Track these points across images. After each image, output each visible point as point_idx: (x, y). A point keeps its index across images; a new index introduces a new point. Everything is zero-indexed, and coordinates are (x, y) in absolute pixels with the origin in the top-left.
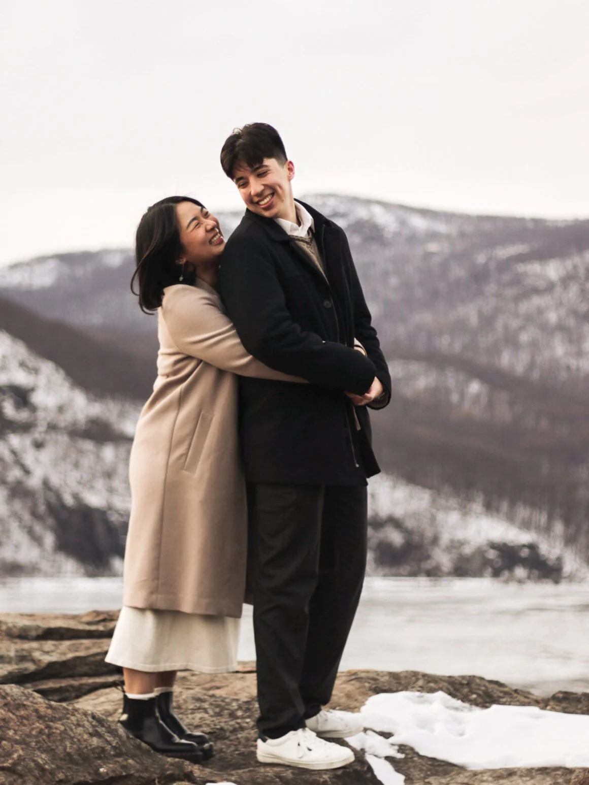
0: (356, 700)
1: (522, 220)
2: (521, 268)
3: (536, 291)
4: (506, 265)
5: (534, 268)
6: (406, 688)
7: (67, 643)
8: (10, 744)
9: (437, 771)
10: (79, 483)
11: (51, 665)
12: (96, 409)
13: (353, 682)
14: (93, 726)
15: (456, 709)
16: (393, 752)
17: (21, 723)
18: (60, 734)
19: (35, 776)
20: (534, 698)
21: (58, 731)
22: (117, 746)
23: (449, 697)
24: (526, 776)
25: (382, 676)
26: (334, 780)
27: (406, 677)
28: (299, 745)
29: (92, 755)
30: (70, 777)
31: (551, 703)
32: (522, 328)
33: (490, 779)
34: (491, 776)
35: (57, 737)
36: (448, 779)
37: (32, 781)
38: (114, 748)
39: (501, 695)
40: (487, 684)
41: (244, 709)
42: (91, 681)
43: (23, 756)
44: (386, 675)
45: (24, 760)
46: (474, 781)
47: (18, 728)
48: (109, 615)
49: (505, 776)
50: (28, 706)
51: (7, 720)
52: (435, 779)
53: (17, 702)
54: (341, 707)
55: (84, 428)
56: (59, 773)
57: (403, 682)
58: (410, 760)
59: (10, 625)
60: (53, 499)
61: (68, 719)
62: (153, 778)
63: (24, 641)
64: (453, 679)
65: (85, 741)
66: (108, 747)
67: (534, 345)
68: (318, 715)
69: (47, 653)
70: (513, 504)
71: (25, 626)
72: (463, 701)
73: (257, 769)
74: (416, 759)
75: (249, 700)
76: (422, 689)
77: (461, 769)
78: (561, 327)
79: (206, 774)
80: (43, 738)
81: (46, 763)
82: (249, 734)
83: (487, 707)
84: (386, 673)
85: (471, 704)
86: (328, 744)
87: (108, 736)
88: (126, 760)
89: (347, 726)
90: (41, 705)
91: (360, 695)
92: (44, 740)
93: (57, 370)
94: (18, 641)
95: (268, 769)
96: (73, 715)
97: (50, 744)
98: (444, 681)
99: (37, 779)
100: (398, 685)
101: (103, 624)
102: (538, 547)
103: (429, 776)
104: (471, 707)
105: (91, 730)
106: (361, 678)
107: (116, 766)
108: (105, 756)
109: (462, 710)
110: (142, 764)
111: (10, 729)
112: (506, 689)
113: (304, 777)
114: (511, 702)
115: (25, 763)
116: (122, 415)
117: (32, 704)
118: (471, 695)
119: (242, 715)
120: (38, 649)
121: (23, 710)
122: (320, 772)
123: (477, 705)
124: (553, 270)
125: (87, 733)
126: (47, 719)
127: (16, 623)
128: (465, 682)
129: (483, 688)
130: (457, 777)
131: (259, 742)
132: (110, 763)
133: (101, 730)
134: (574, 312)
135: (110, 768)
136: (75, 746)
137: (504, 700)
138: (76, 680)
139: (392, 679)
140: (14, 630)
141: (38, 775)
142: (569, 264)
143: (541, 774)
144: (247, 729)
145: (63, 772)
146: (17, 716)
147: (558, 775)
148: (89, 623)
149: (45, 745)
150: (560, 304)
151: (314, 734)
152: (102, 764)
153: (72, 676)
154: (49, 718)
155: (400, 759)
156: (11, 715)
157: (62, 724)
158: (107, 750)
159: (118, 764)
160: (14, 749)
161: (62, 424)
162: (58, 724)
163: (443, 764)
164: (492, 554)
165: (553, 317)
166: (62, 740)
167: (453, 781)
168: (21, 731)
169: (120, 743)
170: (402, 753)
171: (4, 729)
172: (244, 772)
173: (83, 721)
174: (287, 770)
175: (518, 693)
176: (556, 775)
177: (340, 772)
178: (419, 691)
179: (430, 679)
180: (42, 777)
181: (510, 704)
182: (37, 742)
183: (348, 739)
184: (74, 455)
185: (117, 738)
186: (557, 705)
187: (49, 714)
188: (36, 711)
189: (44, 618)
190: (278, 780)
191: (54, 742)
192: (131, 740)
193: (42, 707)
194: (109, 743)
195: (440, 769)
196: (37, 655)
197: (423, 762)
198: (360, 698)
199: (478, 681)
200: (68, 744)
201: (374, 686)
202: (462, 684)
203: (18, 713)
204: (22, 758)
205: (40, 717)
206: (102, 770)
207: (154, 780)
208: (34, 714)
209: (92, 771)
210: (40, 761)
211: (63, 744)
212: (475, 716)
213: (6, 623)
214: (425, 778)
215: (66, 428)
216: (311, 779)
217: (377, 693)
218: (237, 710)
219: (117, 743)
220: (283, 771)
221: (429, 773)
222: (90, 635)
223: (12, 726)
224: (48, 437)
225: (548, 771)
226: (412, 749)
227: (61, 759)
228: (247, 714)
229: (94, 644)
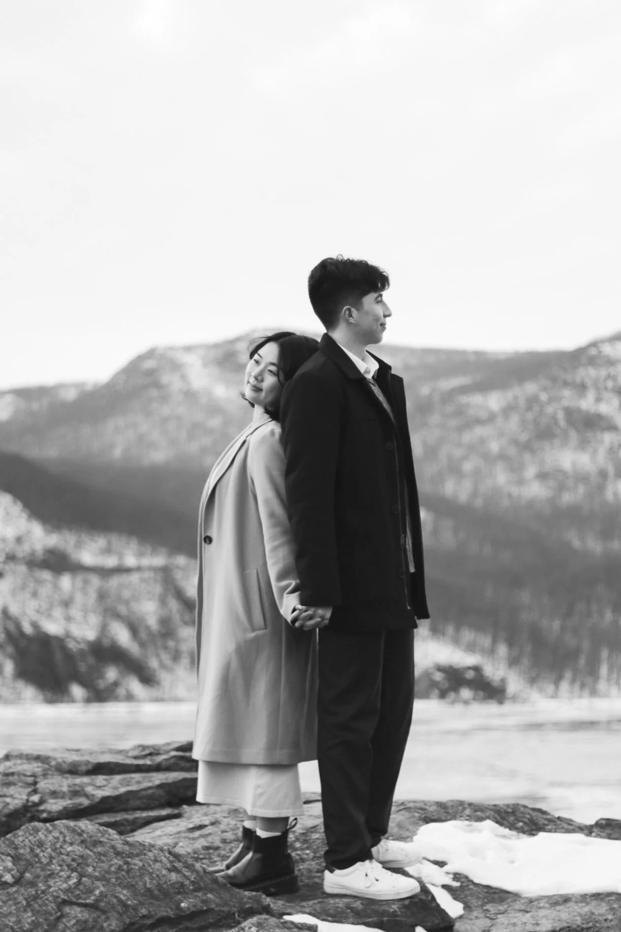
0: (408, 830)
1: (464, 353)
2: (464, 399)
3: (479, 422)
4: (449, 396)
5: (476, 400)
6: (454, 818)
7: (118, 778)
8: (90, 880)
9: (493, 898)
10: (38, 611)
11: (105, 799)
12: (53, 540)
13: (402, 812)
14: (171, 862)
15: (504, 837)
16: (448, 881)
17: (99, 859)
18: (139, 869)
19: (118, 912)
20: (578, 825)
21: (137, 867)
22: (196, 881)
23: (497, 826)
24: (581, 902)
25: (430, 806)
26: (403, 910)
27: (453, 806)
28: (366, 875)
29: (172, 890)
30: (153, 913)
31: (595, 830)
32: (465, 458)
33: (547, 905)
34: (547, 902)
35: (136, 873)
36: (506, 906)
37: (115, 917)
38: (193, 883)
39: (546, 822)
40: (531, 812)
41: (302, 840)
42: (145, 814)
43: (105, 892)
44: (433, 805)
45: (106, 896)
46: (531, 908)
47: (97, 865)
48: (154, 749)
49: (561, 903)
50: (106, 843)
51: (85, 857)
52: (493, 906)
53: (93, 839)
54: (394, 837)
55: (42, 558)
56: (142, 908)
57: (451, 811)
58: (465, 888)
59: (60, 760)
60: (12, 627)
61: (145, 854)
62: (233, 912)
63: (74, 776)
64: (498, 808)
65: (164, 876)
66: (187, 882)
67: (477, 474)
68: (379, 845)
69: (100, 787)
70: (458, 629)
71: (75, 761)
72: (510, 829)
73: (325, 900)
74: (471, 887)
75: (304, 831)
76: (470, 818)
77: (516, 896)
78: (502, 457)
79: (279, 906)
80: (122, 875)
81: (128, 899)
82: (311, 865)
83: (534, 835)
84: (433, 803)
85: (518, 832)
86: (394, 875)
87: (185, 871)
88: (206, 894)
89: (407, 856)
90: (118, 841)
91: (411, 825)
92: (124, 876)
93: (15, 502)
94: (68, 775)
95: (337, 900)
96: (150, 851)
97: (129, 880)
98: (490, 810)
99: (121, 915)
100: (446, 814)
101: (149, 757)
102: (482, 670)
103: (487, 903)
104: (519, 835)
105: (169, 865)
106: (410, 808)
107: (196, 901)
108: (184, 891)
109: (510, 838)
110: (221, 898)
111: (88, 866)
112: (549, 817)
113: (373, 907)
114: (556, 829)
115: (107, 899)
116: (79, 545)
117: (109, 841)
118: (518, 823)
119: (301, 846)
120: (90, 784)
121: (101, 847)
122: (388, 902)
123: (524, 832)
124: (494, 401)
125: (165, 869)
126: (124, 855)
127: (66, 758)
128: (510, 810)
129: (528, 816)
130: (514, 903)
131: (327, 873)
132: (189, 898)
133: (178, 865)
134: (515, 442)
135: (190, 902)
136: (154, 882)
137: (549, 827)
138: (128, 814)
139: (439, 809)
140: (64, 765)
141: (121, 911)
142: (510, 395)
143: (596, 899)
144: (307, 861)
145: (146, 908)
146: (94, 853)
147: (612, 900)
148: (136, 758)
149: (125, 881)
150: (501, 434)
151: (380, 866)
152: (182, 899)
153: (125, 810)
154: (126, 855)
155: (457, 887)
156: (88, 852)
157: (141, 860)
158: (186, 884)
159: (198, 898)
160: (94, 886)
161: (20, 555)
162: (135, 859)
163: (497, 891)
164: (438, 676)
165: (494, 447)
166: (141, 875)
167: (510, 908)
168: (100, 868)
169: (198, 878)
170: (457, 881)
171: (82, 866)
172: (314, 904)
173: (160, 857)
174: (356, 901)
175: (561, 821)
176: (609, 900)
177: (407, 902)
178: (467, 820)
179: (476, 808)
180: (125, 912)
181: (555, 832)
182: (117, 878)
183: (407, 869)
184: (32, 585)
185: (195, 873)
186: (601, 832)
187: (126, 850)
188: (113, 847)
189: (91, 754)
190: (349, 911)
191: (134, 878)
192: (207, 875)
193: (118, 843)
194: (187, 878)
195: (496, 896)
196: (89, 789)
197: (479, 890)
198: (411, 827)
199: (522, 809)
200: (147, 879)
201: (423, 816)
202: (506, 812)
203: (95, 850)
204: (104, 894)
205: (118, 854)
206: (183, 905)
207: (234, 914)
208: (112, 850)
209: (173, 907)
210: (122, 897)
211: (143, 880)
212: (524, 842)
213: (55, 759)
214: (482, 906)
215: (24, 558)
216: (381, 909)
217: (427, 822)
218: (295, 841)
219: (195, 878)
220: (352, 902)
221: (486, 900)
222: (138, 769)
223: (91, 862)
224: (7, 567)
225: (601, 896)
226: (466, 877)
227: (142, 895)
228: (306, 845)
229: (144, 778)
